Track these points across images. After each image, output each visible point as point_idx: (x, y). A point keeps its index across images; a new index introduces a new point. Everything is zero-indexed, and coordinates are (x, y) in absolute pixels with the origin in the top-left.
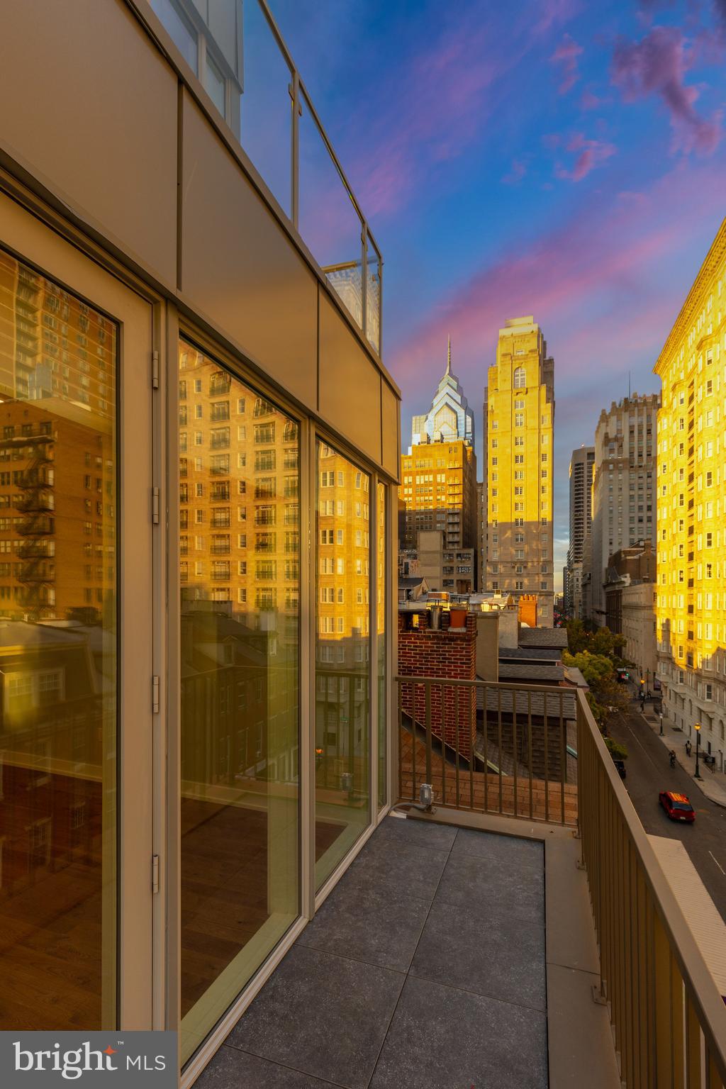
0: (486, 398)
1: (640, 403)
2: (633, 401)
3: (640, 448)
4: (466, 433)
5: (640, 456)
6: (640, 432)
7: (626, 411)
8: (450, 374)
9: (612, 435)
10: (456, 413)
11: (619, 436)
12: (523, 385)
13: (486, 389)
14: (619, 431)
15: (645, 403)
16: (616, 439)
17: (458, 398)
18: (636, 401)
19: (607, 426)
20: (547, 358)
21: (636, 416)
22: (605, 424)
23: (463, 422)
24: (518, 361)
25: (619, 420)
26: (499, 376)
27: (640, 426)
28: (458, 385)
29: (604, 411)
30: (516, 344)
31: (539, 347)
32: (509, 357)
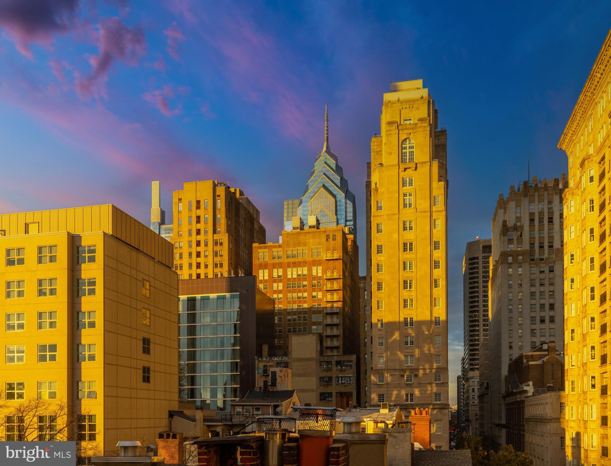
0: (369, 175)
1: (541, 188)
2: (533, 185)
3: (541, 238)
4: (346, 221)
5: (541, 247)
6: (541, 220)
7: (525, 196)
8: (328, 152)
9: (510, 224)
10: (334, 196)
11: (518, 224)
12: (411, 159)
13: (369, 164)
14: (518, 219)
15: (546, 188)
16: (515, 228)
17: (337, 179)
18: (536, 185)
19: (505, 213)
20: (439, 129)
21: (537, 202)
22: (502, 211)
23: (343, 207)
24: (405, 131)
25: (518, 206)
26: (384, 147)
27: (541, 213)
28: (337, 165)
29: (501, 196)
30: (403, 111)
31: (429, 116)
32: (395, 126)
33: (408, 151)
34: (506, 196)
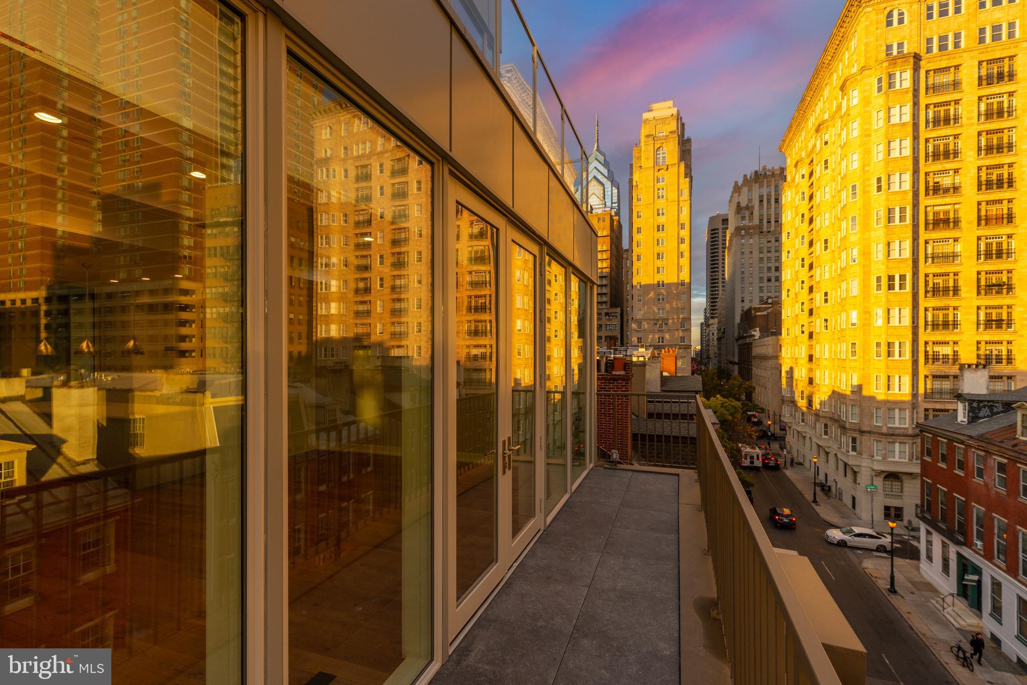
0: (631, 174)
1: (769, 175)
2: (763, 173)
3: (769, 215)
4: (612, 203)
5: (769, 222)
6: (769, 201)
7: (756, 182)
8: (598, 150)
9: (743, 204)
10: (602, 184)
11: (750, 204)
12: (664, 162)
13: (631, 166)
14: (750, 200)
15: (773, 175)
16: (747, 208)
17: (605, 171)
18: (765, 173)
19: (739, 196)
20: (686, 138)
21: (765, 187)
22: (737, 194)
23: (610, 193)
24: (659, 141)
25: (750, 190)
26: (643, 155)
27: (769, 195)
28: (605, 160)
29: (736, 183)
30: (658, 126)
31: (678, 129)
32: (651, 138)
33: (661, 156)
34: (740, 183)
